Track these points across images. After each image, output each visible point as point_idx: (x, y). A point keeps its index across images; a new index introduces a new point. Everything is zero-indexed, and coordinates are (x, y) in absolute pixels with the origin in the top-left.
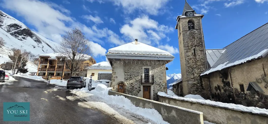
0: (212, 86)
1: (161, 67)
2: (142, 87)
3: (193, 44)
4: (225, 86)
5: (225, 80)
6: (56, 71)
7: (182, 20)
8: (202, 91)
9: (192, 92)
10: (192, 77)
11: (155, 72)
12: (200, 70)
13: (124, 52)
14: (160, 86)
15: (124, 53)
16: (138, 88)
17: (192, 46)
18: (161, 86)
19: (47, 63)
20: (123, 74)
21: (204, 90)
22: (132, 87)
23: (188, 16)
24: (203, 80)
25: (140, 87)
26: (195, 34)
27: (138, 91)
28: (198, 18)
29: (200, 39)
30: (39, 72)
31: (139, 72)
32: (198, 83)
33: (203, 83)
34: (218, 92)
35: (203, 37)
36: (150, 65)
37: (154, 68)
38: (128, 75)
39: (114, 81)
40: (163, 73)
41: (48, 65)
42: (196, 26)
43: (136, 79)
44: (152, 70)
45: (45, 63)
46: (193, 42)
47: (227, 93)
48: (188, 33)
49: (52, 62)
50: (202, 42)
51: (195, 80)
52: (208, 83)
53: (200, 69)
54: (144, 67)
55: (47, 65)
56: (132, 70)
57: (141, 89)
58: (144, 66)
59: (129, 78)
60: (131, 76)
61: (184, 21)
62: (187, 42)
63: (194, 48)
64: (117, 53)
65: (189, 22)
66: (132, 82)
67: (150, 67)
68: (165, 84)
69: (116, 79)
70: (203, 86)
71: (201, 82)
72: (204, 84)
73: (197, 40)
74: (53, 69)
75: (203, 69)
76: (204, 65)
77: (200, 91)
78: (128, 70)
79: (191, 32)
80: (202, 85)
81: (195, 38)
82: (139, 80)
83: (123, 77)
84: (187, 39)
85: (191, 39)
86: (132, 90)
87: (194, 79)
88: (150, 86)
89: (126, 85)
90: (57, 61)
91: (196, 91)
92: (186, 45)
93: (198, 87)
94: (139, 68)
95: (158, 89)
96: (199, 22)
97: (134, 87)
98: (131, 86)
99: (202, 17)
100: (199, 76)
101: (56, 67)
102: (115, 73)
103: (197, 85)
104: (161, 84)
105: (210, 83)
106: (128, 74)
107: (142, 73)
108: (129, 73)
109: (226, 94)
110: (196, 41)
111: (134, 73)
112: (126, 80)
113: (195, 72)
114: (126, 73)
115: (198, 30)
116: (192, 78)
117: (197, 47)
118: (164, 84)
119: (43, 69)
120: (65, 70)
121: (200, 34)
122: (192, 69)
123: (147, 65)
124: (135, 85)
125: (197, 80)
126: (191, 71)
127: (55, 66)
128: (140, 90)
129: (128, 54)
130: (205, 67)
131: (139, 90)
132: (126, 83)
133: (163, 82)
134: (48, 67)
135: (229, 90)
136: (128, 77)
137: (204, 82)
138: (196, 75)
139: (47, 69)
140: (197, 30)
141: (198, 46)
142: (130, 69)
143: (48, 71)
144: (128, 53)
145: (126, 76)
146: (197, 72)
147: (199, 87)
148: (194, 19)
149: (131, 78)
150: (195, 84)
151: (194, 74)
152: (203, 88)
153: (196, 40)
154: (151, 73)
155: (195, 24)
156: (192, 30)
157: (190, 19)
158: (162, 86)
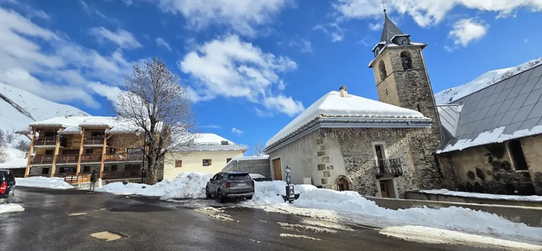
0: (458, 172)
1: (400, 142)
2: (378, 184)
3: (415, 96)
4: (495, 169)
5: (495, 159)
6: (82, 161)
7: (391, 51)
8: (442, 182)
9: (425, 184)
10: (422, 156)
11: (394, 152)
12: (432, 144)
13: (349, 113)
14: (406, 179)
15: (350, 115)
16: (371, 186)
17: (414, 99)
18: (408, 179)
19: (55, 144)
20: (341, 159)
21: (445, 179)
22: (361, 186)
23: (400, 45)
24: (439, 162)
25: (374, 185)
26: (416, 77)
27: (373, 193)
28: (417, 50)
29: (425, 86)
30: (31, 166)
31: (367, 153)
32: (433, 168)
33: (442, 166)
34: (475, 181)
35: (430, 83)
36: (383, 139)
37: (389, 145)
38: (350, 162)
39: (329, 176)
40: (406, 153)
41: (58, 146)
42: (415, 63)
43: (365, 168)
44: (387, 147)
45: (47, 144)
46: (415, 92)
47: (502, 181)
48: (404, 75)
49: (67, 139)
50: (429, 93)
51: (428, 162)
52: (450, 167)
53: (433, 142)
54: (374, 143)
55: (55, 148)
56: (354, 150)
57: (377, 188)
58: (374, 141)
59: (353, 167)
60: (356, 164)
61: (394, 53)
62: (404, 92)
63: (418, 102)
64: (337, 116)
65: (403, 55)
66: (360, 175)
67: (383, 143)
68: (413, 174)
69: (331, 171)
70: (442, 171)
71: (438, 165)
72: (443, 168)
73: (422, 89)
74: (74, 158)
75: (438, 141)
76: (438, 133)
77: (438, 182)
78: (349, 152)
79: (409, 75)
80: (439, 170)
81: (416, 85)
82: (370, 169)
83: (343, 166)
84: (403, 87)
85: (410, 87)
86: (363, 191)
87: (425, 159)
88: (391, 181)
89: (351, 183)
90: (83, 136)
91: (432, 182)
92: (403, 98)
93: (434, 174)
94: (366, 146)
95: (404, 186)
96: (419, 57)
97: (364, 184)
98: (360, 183)
99: (422, 47)
100: (433, 154)
101: (81, 152)
102: (328, 158)
103: (431, 171)
104: (408, 176)
105: (452, 166)
106: (350, 159)
107: (372, 156)
108: (352, 157)
109: (501, 184)
110: (420, 90)
111: (359, 155)
112: (349, 171)
113: (425, 148)
114: (346, 156)
115: (420, 72)
116: (422, 160)
117: (422, 102)
118: (411, 175)
119: (43, 158)
120: (104, 157)
121: (425, 77)
122: (419, 141)
123: (377, 139)
124: (366, 180)
125: (430, 162)
126: (419, 145)
127: (79, 150)
128: (376, 191)
129: (355, 117)
130: (440, 137)
131: (374, 191)
132: (350, 179)
133: (409, 170)
134: (57, 153)
135: (505, 177)
136: (351, 166)
137: (443, 164)
138: (427, 153)
139: (55, 158)
140: (418, 70)
141: (424, 99)
142: (352, 148)
143: (57, 162)
144: (356, 115)
145: (347, 164)
146: (428, 148)
147: (436, 174)
148: (411, 51)
149: (355, 168)
150: (428, 169)
151: (423, 152)
152: (442, 176)
153: (418, 89)
154: (387, 154)
155: (412, 59)
156: (410, 71)
157: (404, 50)
158: (410, 178)
